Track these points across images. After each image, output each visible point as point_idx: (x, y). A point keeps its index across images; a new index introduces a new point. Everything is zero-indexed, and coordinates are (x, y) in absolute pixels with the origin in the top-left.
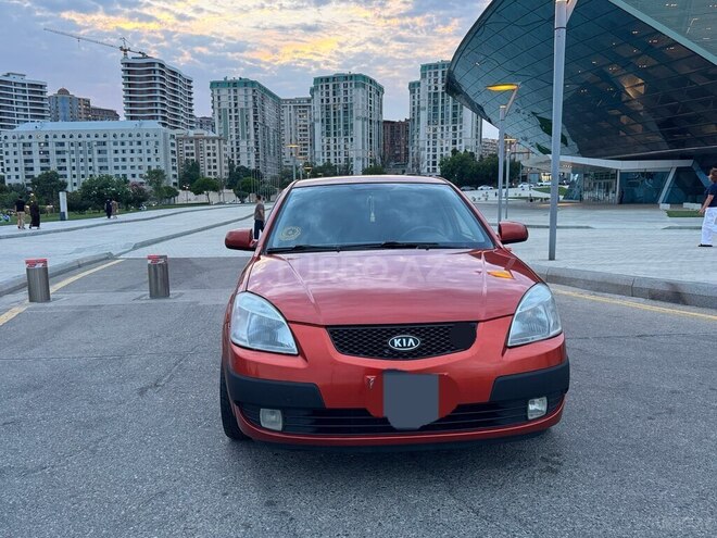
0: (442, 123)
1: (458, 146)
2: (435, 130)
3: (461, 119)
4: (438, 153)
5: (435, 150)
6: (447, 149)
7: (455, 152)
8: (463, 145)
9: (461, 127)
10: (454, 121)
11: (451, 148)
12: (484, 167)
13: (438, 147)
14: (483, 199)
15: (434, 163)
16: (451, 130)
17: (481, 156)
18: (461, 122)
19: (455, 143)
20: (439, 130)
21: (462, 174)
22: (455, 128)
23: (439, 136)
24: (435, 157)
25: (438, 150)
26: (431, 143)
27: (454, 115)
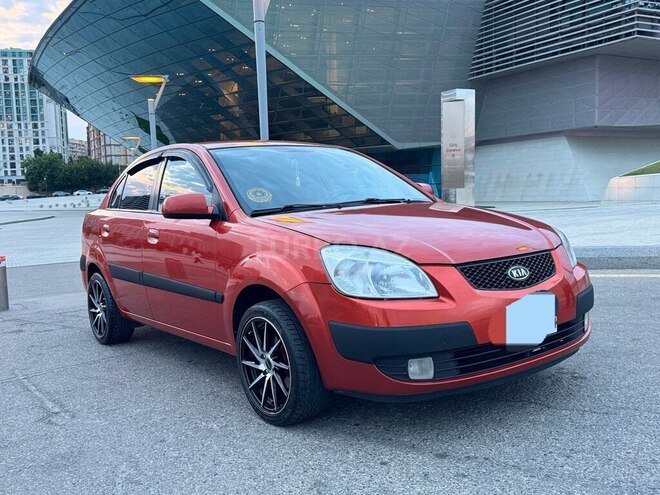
0: (19, 119)
1: (41, 146)
2: (10, 127)
3: (42, 116)
4: (17, 153)
5: (12, 150)
6: (27, 148)
7: (38, 152)
8: (47, 145)
9: (43, 125)
10: (34, 118)
11: (33, 148)
12: (78, 170)
13: (16, 146)
14: (84, 205)
15: (13, 165)
16: (30, 127)
17: (70, 158)
18: (42, 119)
19: (37, 142)
20: (15, 127)
21: (52, 177)
22: (35, 126)
23: (16, 134)
24: (12, 158)
25: (17, 150)
26: (6, 141)
27: (33, 111)
